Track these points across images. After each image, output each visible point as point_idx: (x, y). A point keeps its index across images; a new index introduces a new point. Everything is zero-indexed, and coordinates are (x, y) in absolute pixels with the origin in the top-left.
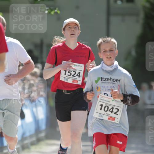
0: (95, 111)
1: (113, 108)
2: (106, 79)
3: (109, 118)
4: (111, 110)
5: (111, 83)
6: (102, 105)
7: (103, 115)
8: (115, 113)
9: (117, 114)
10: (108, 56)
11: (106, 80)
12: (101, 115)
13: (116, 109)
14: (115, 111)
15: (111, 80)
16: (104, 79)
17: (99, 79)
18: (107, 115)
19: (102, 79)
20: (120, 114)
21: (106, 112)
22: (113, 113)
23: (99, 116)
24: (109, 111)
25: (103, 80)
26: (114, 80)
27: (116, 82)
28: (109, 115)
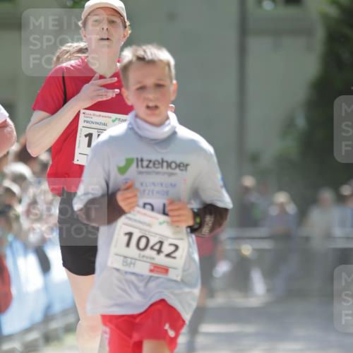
0: (113, 250)
1: (161, 243)
2: (150, 161)
3: (152, 268)
4: (157, 247)
5: (164, 173)
6: (130, 235)
7: (133, 261)
8: (168, 255)
9: (174, 258)
10: (151, 100)
11: (151, 165)
12: (129, 260)
13: (171, 244)
14: (167, 249)
15: (165, 164)
16: (145, 163)
17: (129, 162)
18: (145, 259)
19: (140, 163)
20: (182, 256)
21: (143, 253)
22: (162, 255)
23: (125, 263)
24: (152, 248)
25: (142, 167)
26: (173, 165)
27: (177, 171)
28: (153, 261)
